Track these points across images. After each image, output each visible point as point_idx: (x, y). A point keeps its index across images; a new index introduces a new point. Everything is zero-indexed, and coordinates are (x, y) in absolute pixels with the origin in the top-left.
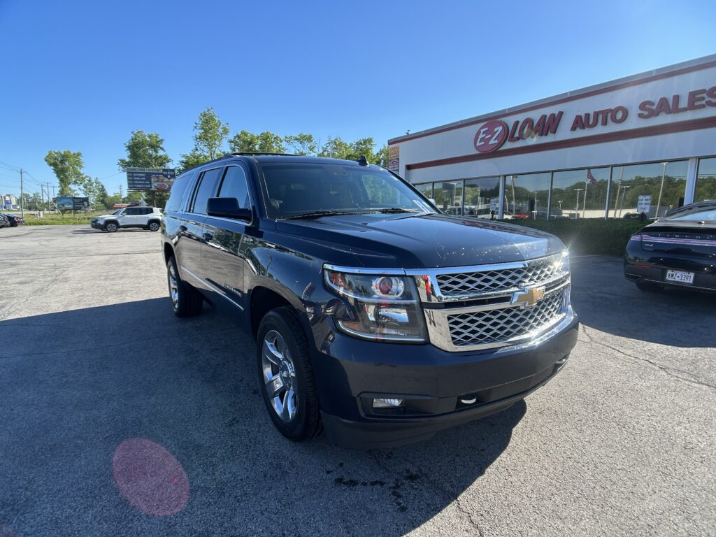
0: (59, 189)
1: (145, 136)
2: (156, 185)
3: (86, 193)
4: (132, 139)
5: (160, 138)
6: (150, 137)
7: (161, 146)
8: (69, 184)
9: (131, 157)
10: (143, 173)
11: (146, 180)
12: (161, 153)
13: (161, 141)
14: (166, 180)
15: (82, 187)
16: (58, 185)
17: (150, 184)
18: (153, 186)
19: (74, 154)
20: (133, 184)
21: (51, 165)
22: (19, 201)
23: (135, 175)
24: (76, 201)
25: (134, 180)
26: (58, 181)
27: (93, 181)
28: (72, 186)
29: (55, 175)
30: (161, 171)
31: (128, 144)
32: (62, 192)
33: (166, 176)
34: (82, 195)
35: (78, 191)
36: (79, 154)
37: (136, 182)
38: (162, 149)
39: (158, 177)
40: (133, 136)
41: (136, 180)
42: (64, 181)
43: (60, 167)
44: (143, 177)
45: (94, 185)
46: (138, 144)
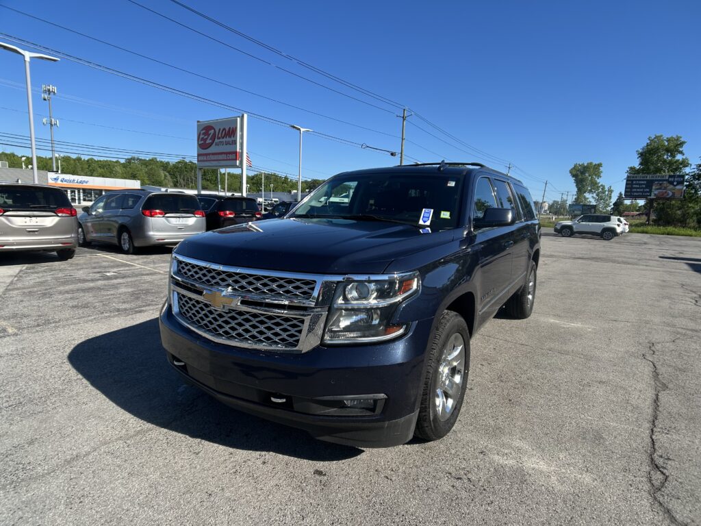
0: (575, 197)
1: (663, 140)
2: (656, 192)
3: (597, 200)
4: (647, 146)
5: (682, 140)
6: (668, 140)
7: (681, 149)
8: (585, 192)
9: (641, 164)
10: (643, 180)
11: (646, 188)
12: (679, 157)
13: (682, 144)
14: (671, 186)
15: (595, 195)
16: (575, 193)
17: (650, 192)
18: (653, 194)
19: (595, 165)
20: (631, 192)
21: (573, 176)
22: (551, 207)
23: (634, 182)
24: (585, 208)
25: (632, 188)
26: (576, 189)
27: (606, 189)
28: (587, 195)
29: (575, 184)
30: (667, 178)
31: (641, 151)
32: (577, 200)
33: (672, 183)
34: (594, 203)
35: (591, 198)
36: (600, 165)
37: (634, 190)
38: (681, 153)
39: (661, 184)
40: (649, 142)
41: (635, 188)
42: (581, 190)
43: (580, 177)
44: (643, 184)
45: (607, 193)
46: (652, 149)
